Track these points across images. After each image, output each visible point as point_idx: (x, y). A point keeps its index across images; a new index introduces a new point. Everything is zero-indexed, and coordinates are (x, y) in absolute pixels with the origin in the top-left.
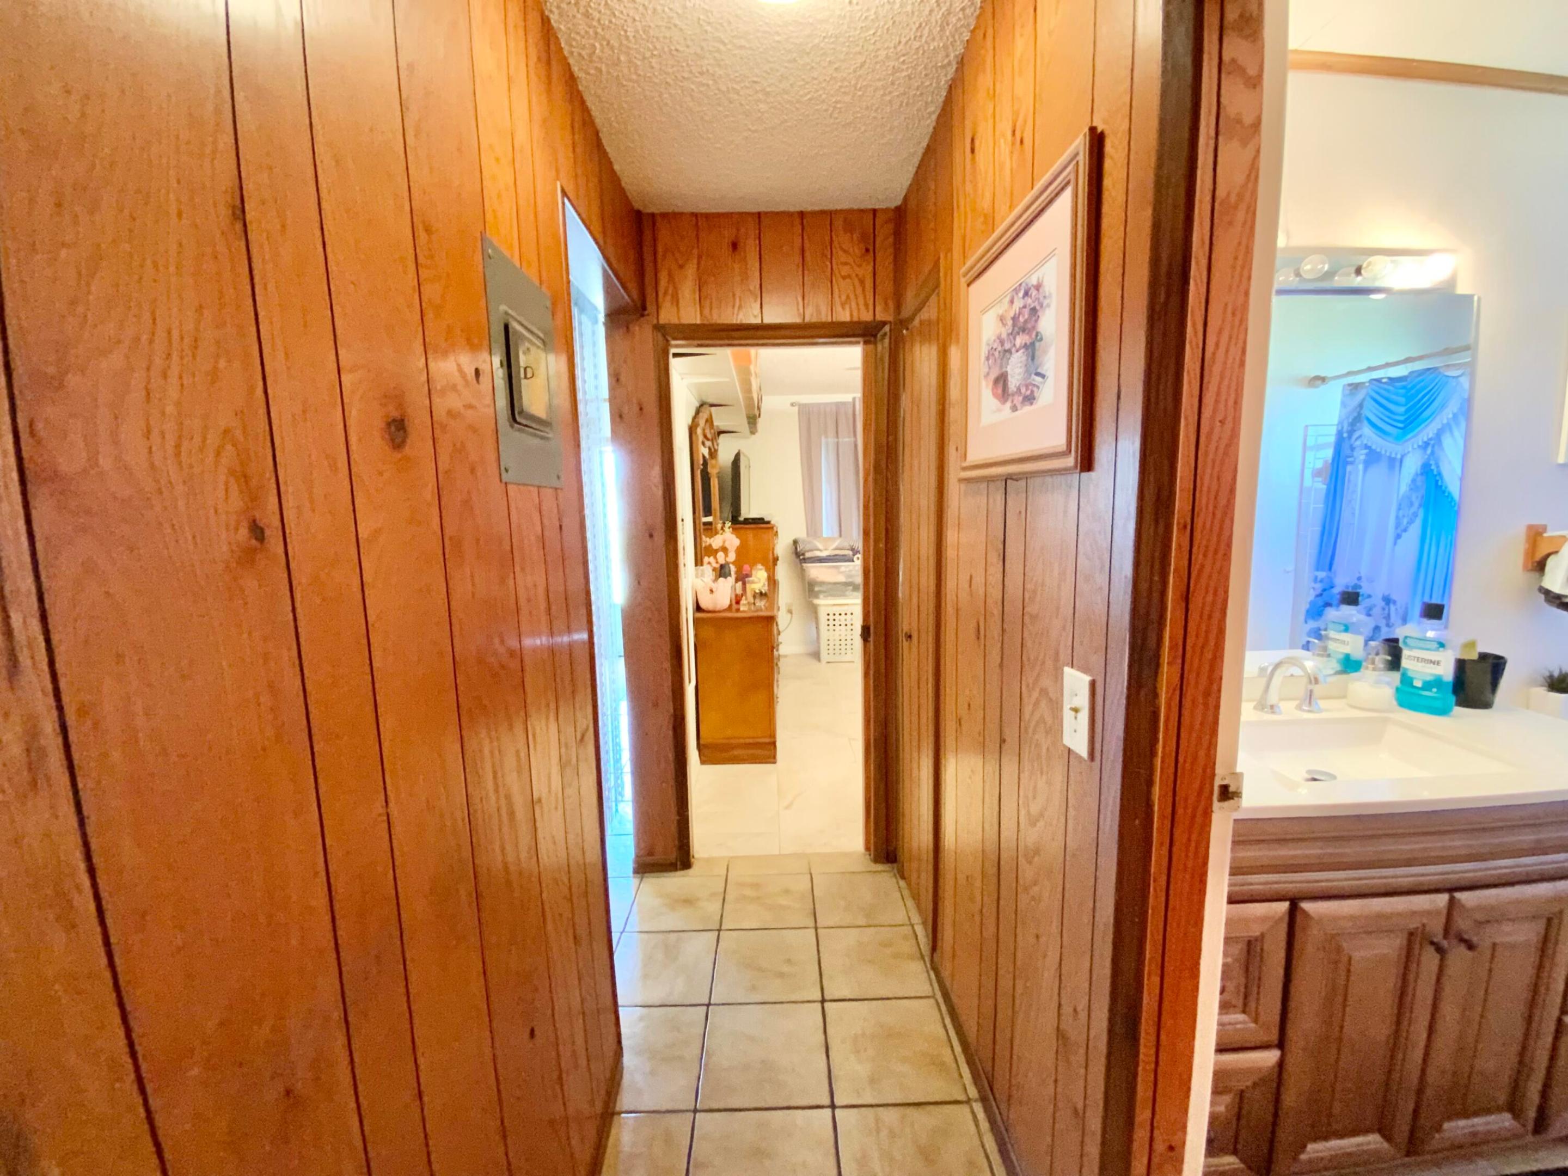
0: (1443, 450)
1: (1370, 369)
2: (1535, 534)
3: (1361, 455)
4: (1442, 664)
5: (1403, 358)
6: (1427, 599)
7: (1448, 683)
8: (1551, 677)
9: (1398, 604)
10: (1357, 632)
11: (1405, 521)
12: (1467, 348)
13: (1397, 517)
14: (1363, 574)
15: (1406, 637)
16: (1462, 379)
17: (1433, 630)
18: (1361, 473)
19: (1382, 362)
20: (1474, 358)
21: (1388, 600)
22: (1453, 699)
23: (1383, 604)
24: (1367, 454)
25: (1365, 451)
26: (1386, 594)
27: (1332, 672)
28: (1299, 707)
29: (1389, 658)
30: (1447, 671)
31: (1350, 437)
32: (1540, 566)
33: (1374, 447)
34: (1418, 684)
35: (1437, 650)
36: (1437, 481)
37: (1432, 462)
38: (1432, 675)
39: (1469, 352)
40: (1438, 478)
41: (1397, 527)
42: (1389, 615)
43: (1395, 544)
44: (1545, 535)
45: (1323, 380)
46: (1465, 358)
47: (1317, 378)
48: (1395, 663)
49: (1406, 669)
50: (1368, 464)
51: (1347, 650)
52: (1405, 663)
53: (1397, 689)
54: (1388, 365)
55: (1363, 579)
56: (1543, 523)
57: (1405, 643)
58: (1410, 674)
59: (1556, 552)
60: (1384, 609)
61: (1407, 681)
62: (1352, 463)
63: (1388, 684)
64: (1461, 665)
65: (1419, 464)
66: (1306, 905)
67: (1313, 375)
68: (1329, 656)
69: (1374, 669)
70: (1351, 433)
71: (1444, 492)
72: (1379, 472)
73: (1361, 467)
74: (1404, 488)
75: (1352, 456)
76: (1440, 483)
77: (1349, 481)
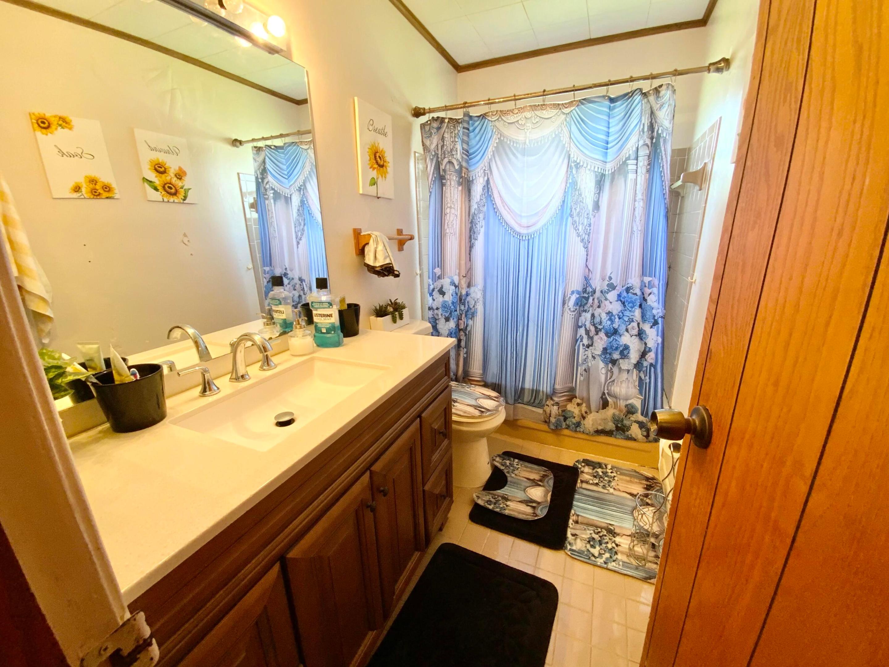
0: (308, 192)
1: (264, 139)
2: (357, 233)
3: (271, 194)
4: (333, 315)
5: (278, 134)
6: (317, 277)
7: (338, 327)
8: (376, 309)
9: (306, 281)
10: (287, 304)
11: (299, 234)
12: (309, 132)
13: (295, 232)
14: (287, 267)
15: (312, 303)
16: (309, 151)
17: (325, 295)
18: (273, 205)
19: (269, 135)
20: (314, 137)
21: (301, 280)
22: (341, 335)
23: (300, 282)
24: (273, 193)
25: (272, 191)
26: (300, 276)
27: (278, 334)
28: (262, 368)
29: (306, 318)
30: (335, 319)
31: (263, 181)
32: (361, 252)
33: (276, 189)
34: (324, 331)
35: (329, 307)
36: (309, 211)
37: (305, 199)
38: (330, 323)
39: (311, 135)
40: (309, 209)
41: (296, 238)
42: (303, 288)
43: (298, 248)
44: (362, 234)
45: (241, 142)
46: (308, 138)
47: (236, 140)
48: (310, 321)
49: (317, 323)
50: (275, 199)
51: (284, 316)
52: (316, 319)
53: (315, 336)
54: (272, 137)
55: (288, 269)
56: (360, 228)
57: (312, 306)
58: (319, 325)
59: (367, 244)
60: (301, 285)
61: (318, 329)
62: (267, 199)
63: (310, 335)
64: (341, 313)
65: (299, 200)
66: (291, 555)
67: (234, 138)
68: (274, 323)
69: (301, 328)
70: (263, 179)
71: (313, 217)
72: (281, 204)
73: (272, 201)
74: (295, 215)
75: (266, 195)
76: (310, 212)
77: (268, 210)
